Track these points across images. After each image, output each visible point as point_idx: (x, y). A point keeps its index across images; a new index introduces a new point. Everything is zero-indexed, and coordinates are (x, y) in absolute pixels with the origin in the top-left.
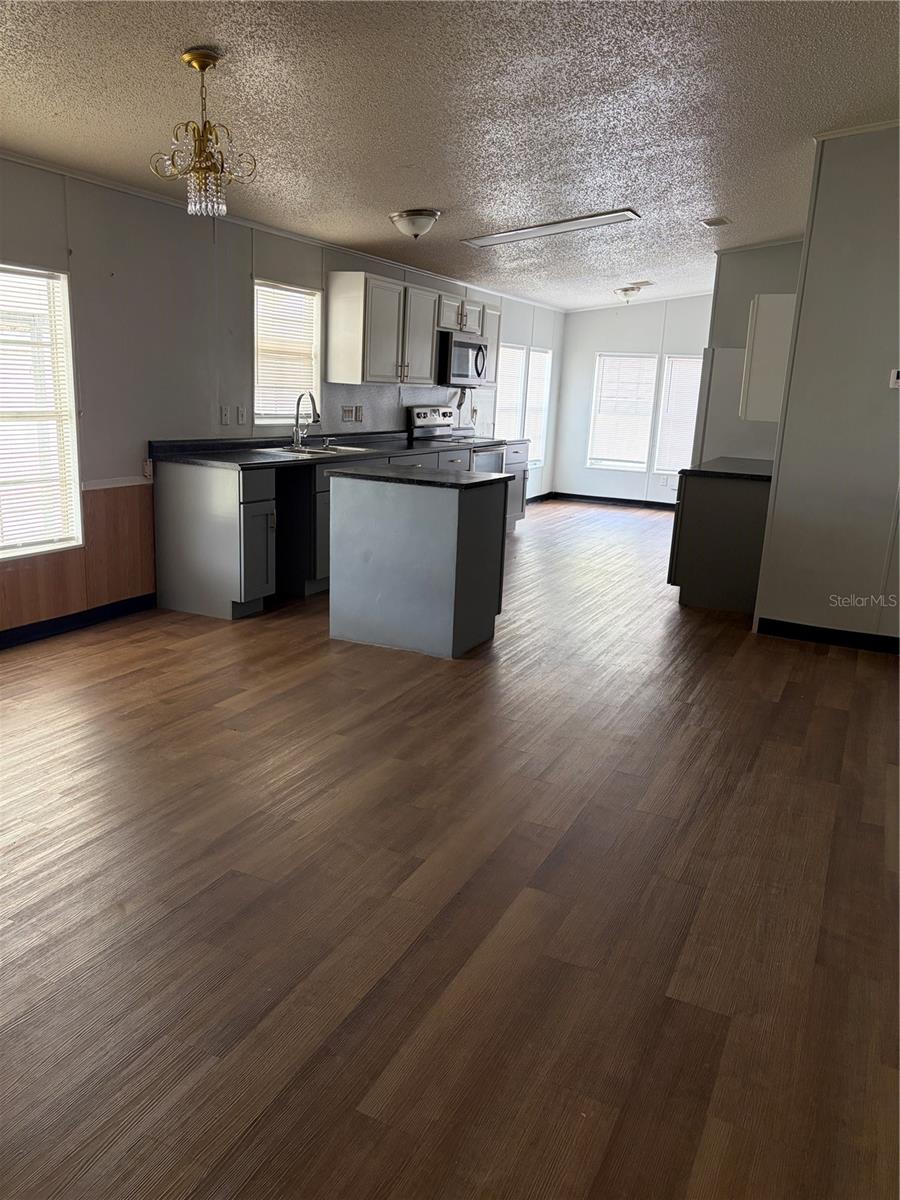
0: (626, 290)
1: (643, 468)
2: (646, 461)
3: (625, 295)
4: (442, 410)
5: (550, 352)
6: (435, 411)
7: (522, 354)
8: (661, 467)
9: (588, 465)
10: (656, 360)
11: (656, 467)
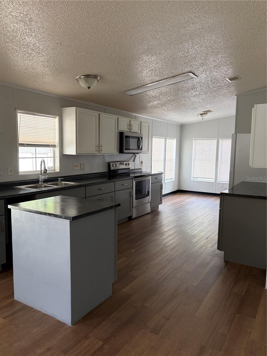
0: (201, 114)
1: (213, 181)
2: (214, 178)
3: (201, 116)
4: (125, 163)
5: (176, 139)
6: (121, 163)
7: (163, 140)
8: (220, 180)
9: (192, 180)
10: (216, 141)
11: (218, 181)
